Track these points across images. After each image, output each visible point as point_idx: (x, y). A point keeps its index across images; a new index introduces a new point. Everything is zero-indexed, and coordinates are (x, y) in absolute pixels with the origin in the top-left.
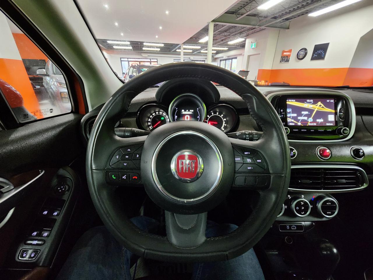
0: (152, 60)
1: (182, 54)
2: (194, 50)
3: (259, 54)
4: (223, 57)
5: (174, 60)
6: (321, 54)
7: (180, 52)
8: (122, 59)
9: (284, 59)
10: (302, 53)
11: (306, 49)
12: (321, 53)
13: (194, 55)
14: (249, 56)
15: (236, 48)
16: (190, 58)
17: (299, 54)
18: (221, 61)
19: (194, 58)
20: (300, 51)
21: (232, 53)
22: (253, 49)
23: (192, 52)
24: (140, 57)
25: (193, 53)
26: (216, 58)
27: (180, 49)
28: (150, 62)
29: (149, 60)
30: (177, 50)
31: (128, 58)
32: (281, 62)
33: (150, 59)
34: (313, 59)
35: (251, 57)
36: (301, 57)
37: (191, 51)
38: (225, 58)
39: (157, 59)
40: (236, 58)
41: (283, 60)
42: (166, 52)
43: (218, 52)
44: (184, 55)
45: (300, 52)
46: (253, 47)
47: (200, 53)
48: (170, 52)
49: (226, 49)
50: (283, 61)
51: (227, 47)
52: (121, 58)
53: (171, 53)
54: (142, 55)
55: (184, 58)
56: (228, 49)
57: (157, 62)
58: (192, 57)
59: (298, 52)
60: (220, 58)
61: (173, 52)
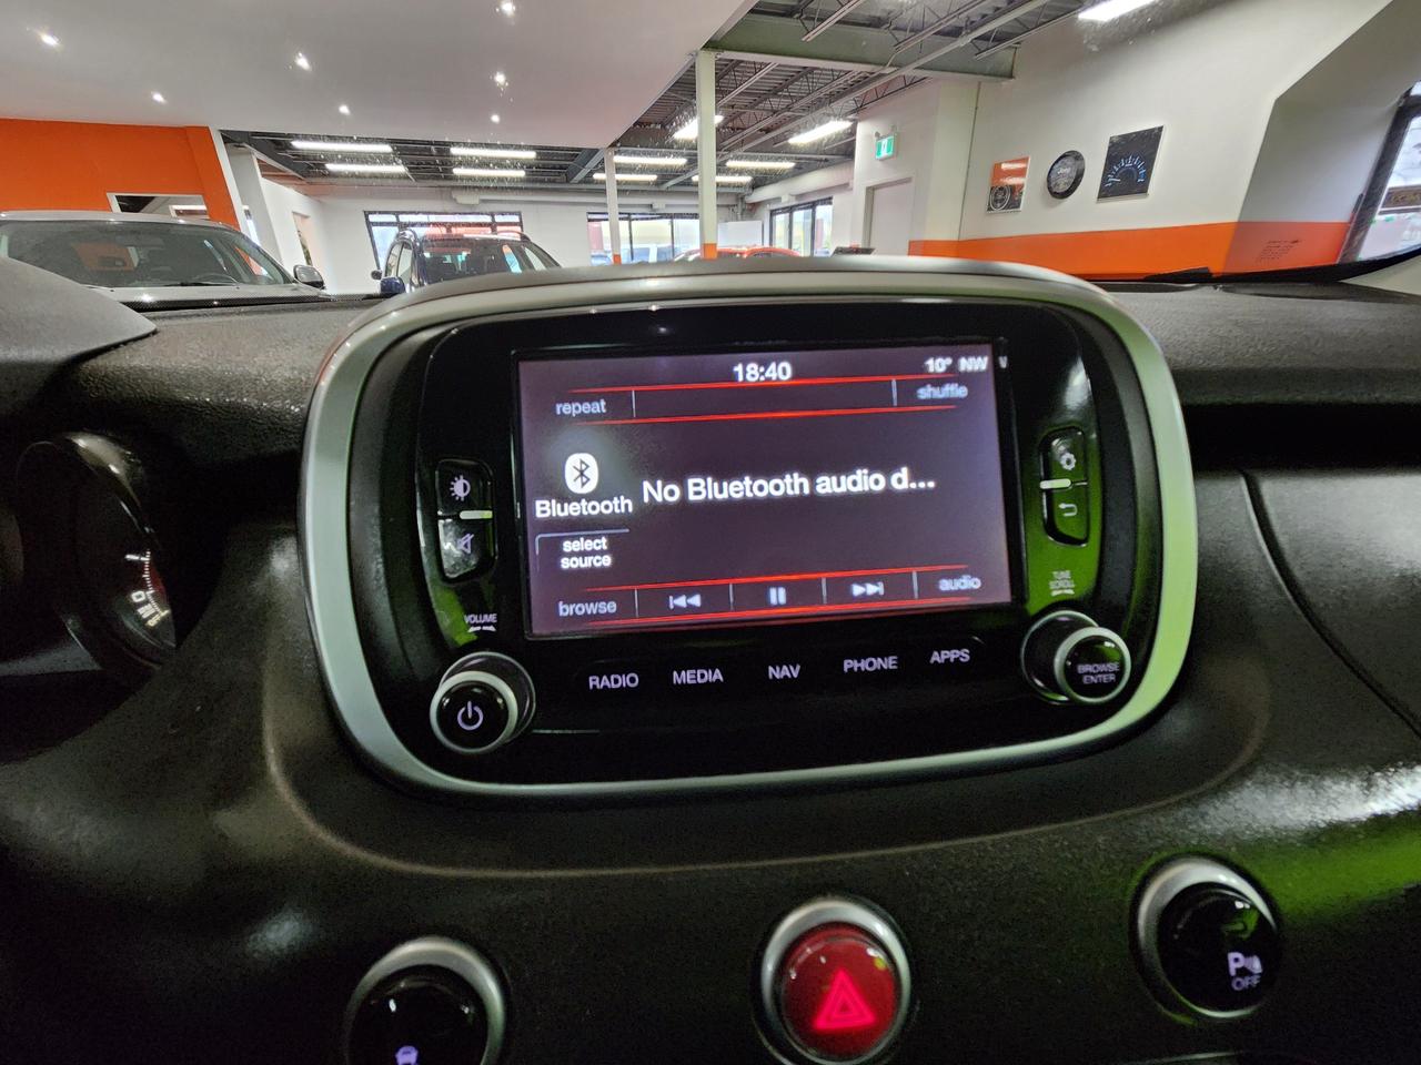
0: (498, 219)
1: (612, 190)
2: (665, 175)
3: (907, 181)
4: (778, 199)
5: (591, 217)
6: (1135, 173)
7: (603, 182)
8: (373, 218)
9: (1000, 197)
10: (1066, 171)
11: (1077, 157)
12: (1135, 166)
13: (668, 193)
14: (871, 191)
15: (826, 160)
16: (650, 205)
17: (1052, 177)
18: (776, 214)
19: (667, 206)
20: (1057, 162)
21: (814, 181)
22: (882, 160)
23: (657, 183)
24: (448, 206)
25: (664, 187)
26: (755, 206)
27: (604, 170)
28: (493, 226)
29: (488, 219)
30: (597, 176)
31: (397, 214)
32: (990, 209)
33: (492, 215)
34: (1106, 192)
35: (877, 192)
36: (1062, 188)
37: (653, 177)
38: (786, 201)
39: (519, 214)
40: (828, 201)
41: (996, 201)
42: (554, 182)
43: (760, 180)
44: (621, 192)
45: (1056, 166)
46: (884, 153)
47: (688, 183)
48: (567, 181)
49: (789, 165)
50: (999, 205)
51: (789, 159)
52: (367, 214)
53: (575, 186)
54: (455, 200)
55: (620, 206)
56: (795, 168)
57: (520, 224)
58: (660, 204)
59: (1051, 169)
60: (768, 201)
61: (580, 182)
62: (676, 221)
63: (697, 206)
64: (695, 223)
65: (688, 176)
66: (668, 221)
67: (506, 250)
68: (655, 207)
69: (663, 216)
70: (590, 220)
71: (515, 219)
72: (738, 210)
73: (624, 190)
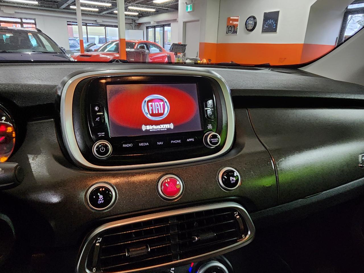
0: (24, 21)
1: (79, 13)
2: (102, 9)
3: (198, 21)
4: (150, 23)
5: (69, 23)
7: (75, 10)
9: (230, 29)
10: (251, 22)
11: (254, 18)
12: (272, 23)
13: (103, 16)
14: (185, 23)
15: (167, 10)
16: (96, 21)
17: (247, 24)
18: (148, 28)
19: (103, 21)
20: (248, 19)
21: (163, 17)
22: (188, 12)
23: (99, 12)
25: (102, 14)
26: (140, 24)
27: (75, 5)
28: (22, 24)
29: (19, 21)
30: (71, 7)
32: (227, 33)
33: (21, 19)
34: (264, 31)
35: (187, 24)
36: (250, 28)
37: (97, 10)
38: (153, 24)
39: (35, 20)
40: (169, 25)
41: (229, 30)
42: (52, 7)
43: (142, 15)
44: (83, 14)
45: (248, 20)
46: (189, 10)
47: (112, 13)
48: (58, 8)
49: (153, 10)
50: (230, 32)
51: (154, 8)
53: (61, 10)
54: (3, 11)
55: (83, 20)
56: (156, 11)
57: (35, 24)
58: (100, 20)
59: (246, 21)
60: (146, 23)
61: (64, 9)
62: (107, 28)
63: (117, 23)
64: (117, 29)
65: (112, 10)
66: (103, 28)
67: (30, 34)
68: (98, 21)
69: (101, 25)
70: (68, 24)
71: (33, 21)
72: (133, 25)
73: (84, 14)
